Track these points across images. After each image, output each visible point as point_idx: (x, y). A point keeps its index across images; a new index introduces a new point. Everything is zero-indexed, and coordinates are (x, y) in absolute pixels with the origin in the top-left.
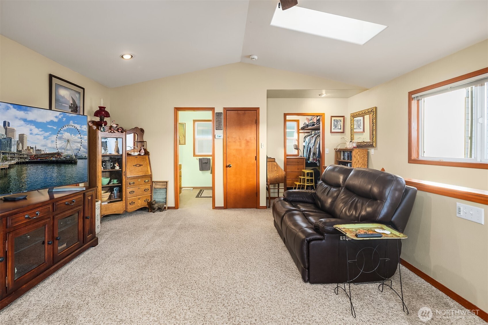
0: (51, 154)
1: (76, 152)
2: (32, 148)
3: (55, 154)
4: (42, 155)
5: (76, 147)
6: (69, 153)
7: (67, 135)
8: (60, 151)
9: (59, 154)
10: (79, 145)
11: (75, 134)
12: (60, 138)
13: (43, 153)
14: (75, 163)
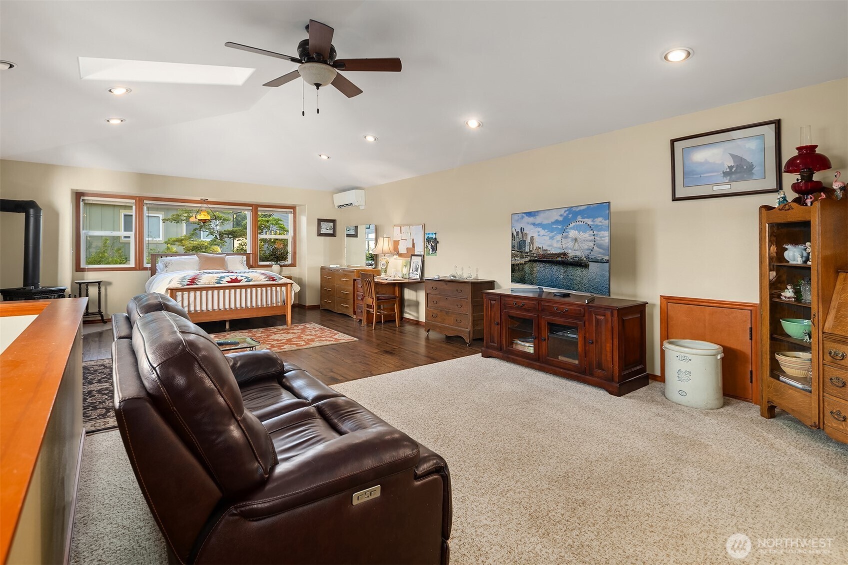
0: (556, 254)
1: (587, 252)
2: (540, 248)
3: (561, 254)
4: (549, 254)
5: (586, 247)
6: (578, 254)
7: (573, 233)
8: (566, 251)
9: (565, 254)
10: (591, 244)
11: (584, 231)
12: (566, 237)
13: (549, 252)
14: (586, 266)
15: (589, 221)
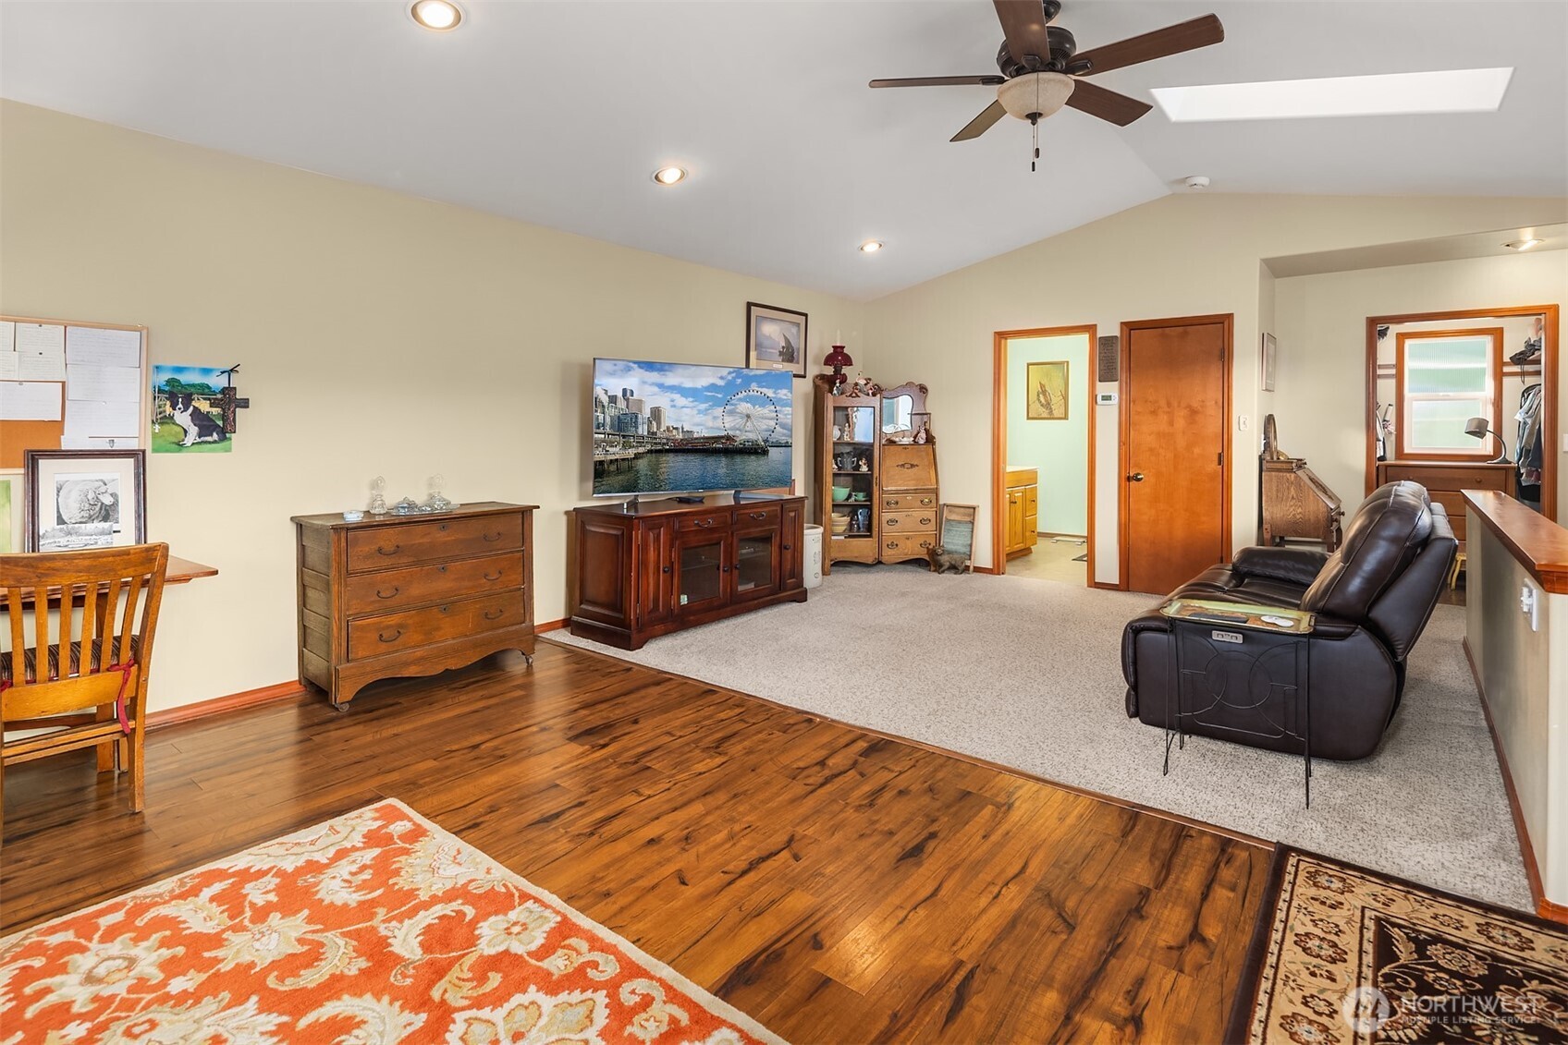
0: (713, 438)
1: (766, 435)
2: (676, 429)
3: (722, 437)
4: (696, 439)
5: (765, 427)
6: (752, 436)
7: (744, 407)
8: (731, 433)
9: (728, 438)
10: (772, 423)
11: (763, 405)
12: (732, 413)
13: (696, 435)
14: (765, 452)
15: (770, 393)
